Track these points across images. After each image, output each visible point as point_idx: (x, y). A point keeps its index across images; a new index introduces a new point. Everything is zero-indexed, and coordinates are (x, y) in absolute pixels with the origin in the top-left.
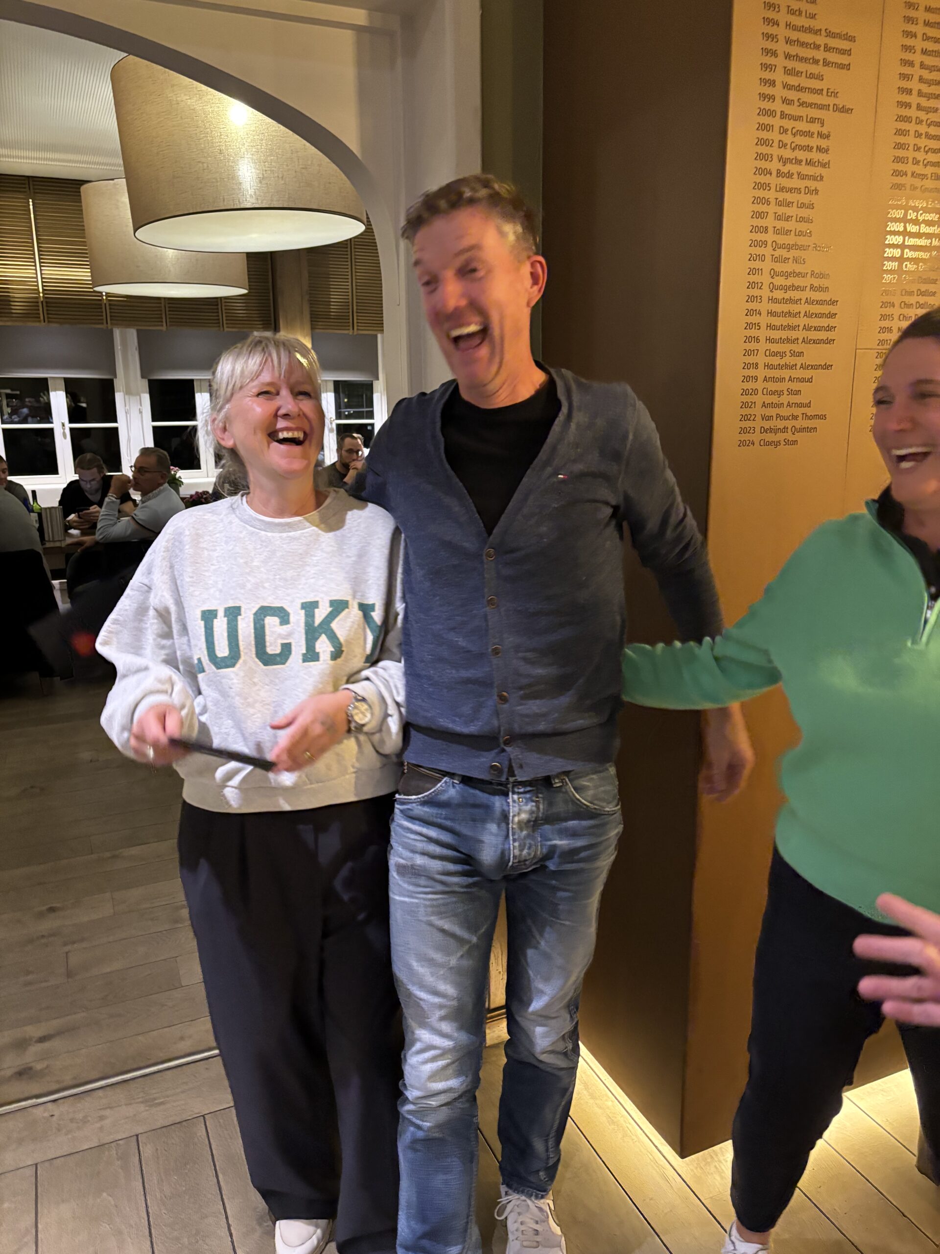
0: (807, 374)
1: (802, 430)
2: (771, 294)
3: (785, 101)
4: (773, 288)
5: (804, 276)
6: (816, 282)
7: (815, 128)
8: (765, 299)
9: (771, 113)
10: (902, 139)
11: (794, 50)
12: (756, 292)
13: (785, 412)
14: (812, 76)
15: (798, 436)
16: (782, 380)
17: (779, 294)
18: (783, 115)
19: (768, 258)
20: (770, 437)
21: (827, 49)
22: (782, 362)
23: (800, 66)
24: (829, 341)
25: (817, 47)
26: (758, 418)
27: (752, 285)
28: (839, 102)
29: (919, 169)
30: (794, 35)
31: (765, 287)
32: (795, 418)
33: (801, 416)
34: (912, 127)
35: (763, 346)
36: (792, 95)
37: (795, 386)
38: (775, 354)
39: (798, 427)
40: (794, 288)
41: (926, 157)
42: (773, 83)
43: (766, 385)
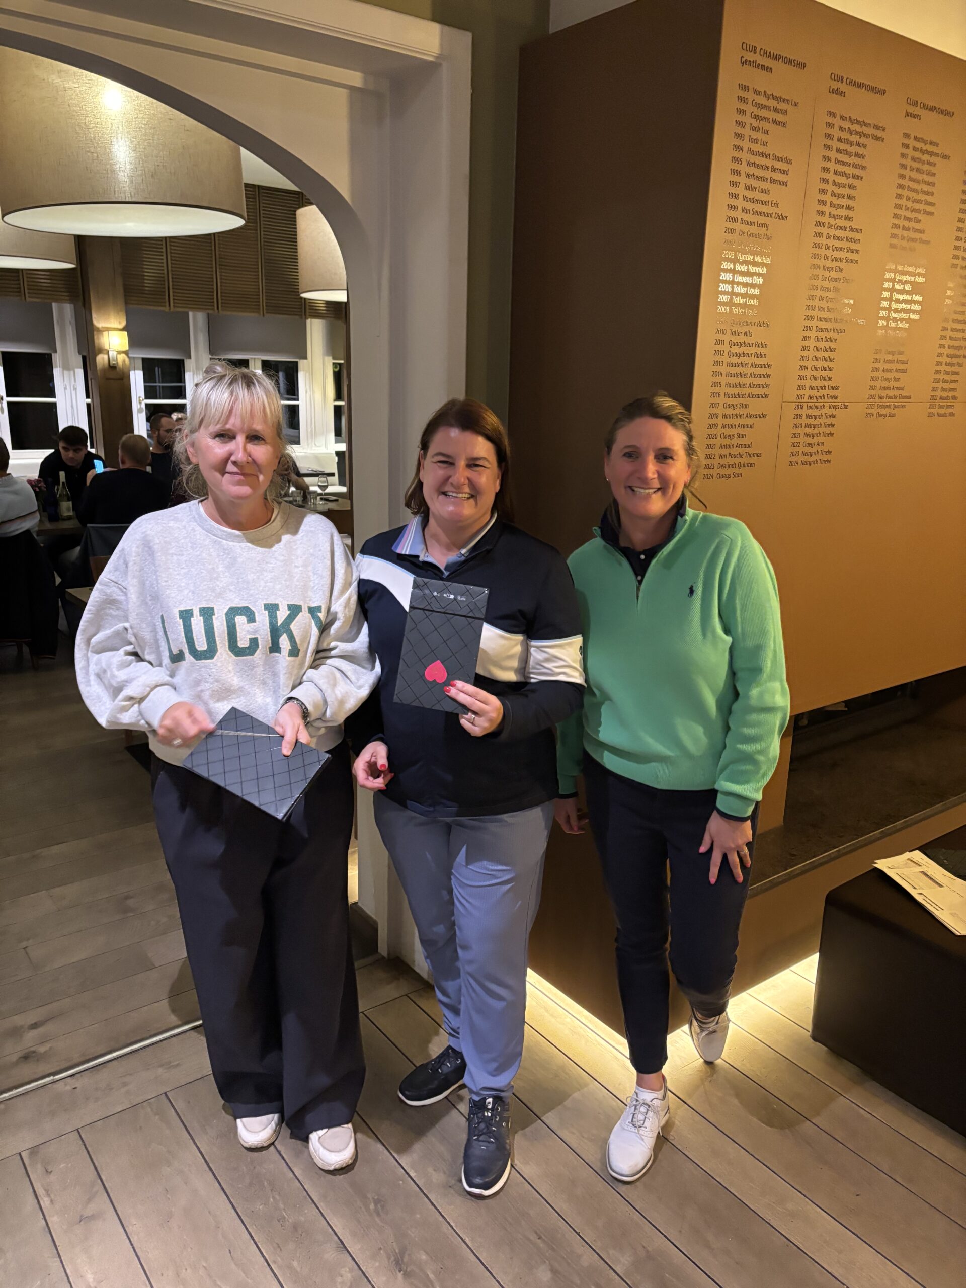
0: (749, 421)
1: (745, 466)
2: (729, 360)
3: (745, 211)
4: (731, 354)
5: (751, 345)
6: (759, 350)
7: (763, 231)
8: (725, 364)
9: (734, 220)
10: (818, 240)
11: (752, 170)
12: (719, 358)
13: (734, 451)
14: (763, 191)
15: (743, 471)
16: (733, 426)
17: (734, 360)
18: (743, 222)
19: (728, 332)
20: (724, 471)
21: (774, 169)
22: (734, 412)
23: (755, 183)
24: (765, 396)
25: (766, 168)
26: (717, 456)
27: (718, 353)
28: (779, 211)
29: (829, 264)
30: (753, 159)
31: (726, 354)
32: (741, 456)
33: (745, 454)
34: (824, 231)
35: (722, 400)
36: (749, 206)
37: (742, 431)
38: (730, 406)
39: (742, 463)
40: (744, 355)
41: (833, 254)
42: (736, 196)
43: (724, 430)
